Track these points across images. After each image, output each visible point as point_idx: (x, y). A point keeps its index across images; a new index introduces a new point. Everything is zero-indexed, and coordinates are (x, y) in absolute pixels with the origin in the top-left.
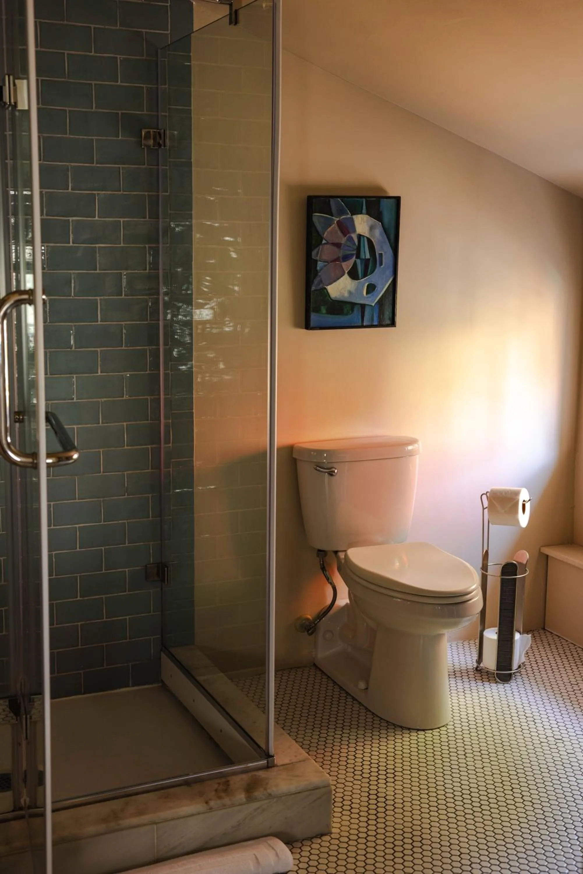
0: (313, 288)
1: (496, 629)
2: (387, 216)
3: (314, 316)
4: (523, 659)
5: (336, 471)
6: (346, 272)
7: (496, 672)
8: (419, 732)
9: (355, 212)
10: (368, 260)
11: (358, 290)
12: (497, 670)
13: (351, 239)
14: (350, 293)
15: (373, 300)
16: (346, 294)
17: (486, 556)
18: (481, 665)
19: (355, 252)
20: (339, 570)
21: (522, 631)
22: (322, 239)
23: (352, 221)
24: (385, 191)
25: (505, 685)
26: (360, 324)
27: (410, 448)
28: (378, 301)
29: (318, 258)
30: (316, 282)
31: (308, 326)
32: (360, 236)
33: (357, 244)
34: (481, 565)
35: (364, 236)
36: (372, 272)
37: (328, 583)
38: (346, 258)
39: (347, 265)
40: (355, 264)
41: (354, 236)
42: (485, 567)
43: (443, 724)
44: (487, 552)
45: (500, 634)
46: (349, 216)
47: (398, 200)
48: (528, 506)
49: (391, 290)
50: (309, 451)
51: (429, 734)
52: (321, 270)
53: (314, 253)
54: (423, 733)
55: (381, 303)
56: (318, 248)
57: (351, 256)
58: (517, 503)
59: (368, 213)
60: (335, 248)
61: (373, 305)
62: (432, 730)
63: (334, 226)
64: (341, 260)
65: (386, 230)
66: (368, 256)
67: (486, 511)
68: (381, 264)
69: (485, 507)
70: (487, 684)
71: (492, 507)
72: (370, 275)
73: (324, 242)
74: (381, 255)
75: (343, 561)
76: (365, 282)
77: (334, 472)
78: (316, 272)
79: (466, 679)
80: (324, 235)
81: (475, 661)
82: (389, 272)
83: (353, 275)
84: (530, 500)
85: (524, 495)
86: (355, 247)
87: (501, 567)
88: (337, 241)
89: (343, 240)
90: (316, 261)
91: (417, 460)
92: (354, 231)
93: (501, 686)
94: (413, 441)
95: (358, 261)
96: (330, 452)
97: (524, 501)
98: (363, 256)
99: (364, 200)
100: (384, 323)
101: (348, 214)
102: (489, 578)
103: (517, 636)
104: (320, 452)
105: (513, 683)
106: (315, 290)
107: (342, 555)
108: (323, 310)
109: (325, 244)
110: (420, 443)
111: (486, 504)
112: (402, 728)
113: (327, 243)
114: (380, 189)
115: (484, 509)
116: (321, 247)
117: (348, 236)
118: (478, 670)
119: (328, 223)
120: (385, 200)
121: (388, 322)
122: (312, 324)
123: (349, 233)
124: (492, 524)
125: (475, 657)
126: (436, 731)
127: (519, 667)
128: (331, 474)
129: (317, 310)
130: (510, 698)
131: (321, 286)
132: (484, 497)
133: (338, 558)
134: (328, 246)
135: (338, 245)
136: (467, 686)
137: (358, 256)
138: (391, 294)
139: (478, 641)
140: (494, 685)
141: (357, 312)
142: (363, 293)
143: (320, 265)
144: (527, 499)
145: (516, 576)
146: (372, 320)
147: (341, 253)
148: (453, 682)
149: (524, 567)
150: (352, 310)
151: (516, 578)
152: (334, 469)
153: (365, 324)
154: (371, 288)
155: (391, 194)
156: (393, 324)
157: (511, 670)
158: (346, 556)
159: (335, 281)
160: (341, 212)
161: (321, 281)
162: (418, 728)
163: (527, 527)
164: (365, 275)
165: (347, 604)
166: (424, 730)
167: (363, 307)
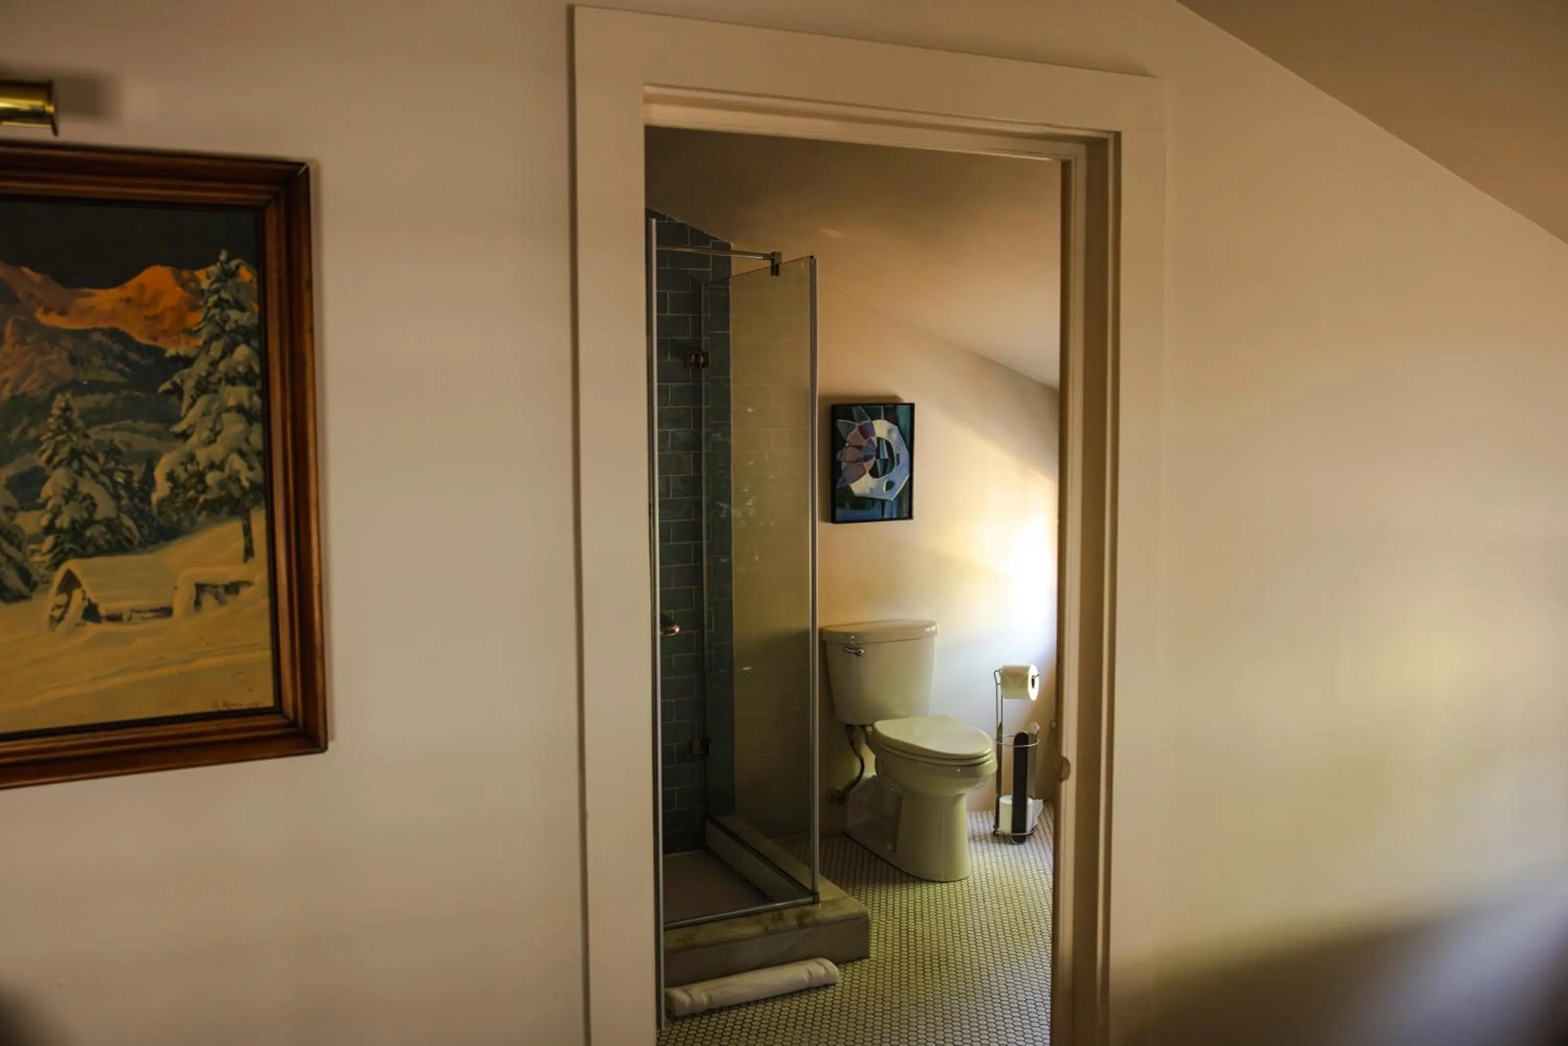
0: (838, 486)
1: (1011, 796)
2: (903, 420)
3: (839, 512)
4: (1036, 823)
5: (863, 651)
6: (868, 471)
7: (1011, 834)
8: (943, 884)
9: (875, 417)
10: (887, 460)
11: (879, 487)
12: (1013, 831)
13: (871, 442)
14: (871, 490)
15: (891, 496)
16: (868, 491)
17: (1000, 729)
18: (999, 829)
19: (875, 453)
20: (867, 743)
21: (1034, 797)
22: (845, 442)
23: (873, 426)
24: (900, 399)
25: (1020, 846)
26: (880, 517)
27: (928, 630)
28: (897, 497)
29: (842, 460)
30: (841, 480)
31: (834, 520)
32: (879, 439)
33: (876, 445)
34: (995, 737)
35: (882, 439)
36: (891, 470)
37: (855, 755)
38: (867, 459)
39: (868, 465)
40: (875, 464)
41: (874, 439)
42: (999, 739)
43: (964, 877)
44: (1001, 724)
45: (1014, 800)
46: (869, 422)
47: (912, 406)
48: (1037, 681)
49: (908, 486)
50: (840, 633)
51: (951, 885)
52: (844, 470)
53: (838, 455)
54: (946, 884)
55: (899, 497)
56: (841, 452)
57: (872, 456)
58: (1027, 678)
59: (886, 418)
60: (857, 451)
61: (892, 499)
62: (954, 881)
63: (856, 430)
64: (863, 460)
65: (902, 433)
66: (886, 456)
67: (999, 686)
68: (899, 463)
69: (998, 682)
70: (1003, 846)
71: (1004, 683)
72: (889, 472)
73: (847, 445)
74: (898, 455)
75: (870, 734)
76: (884, 480)
77: (861, 652)
78: (840, 472)
79: (984, 842)
80: (847, 438)
81: (992, 827)
82: (906, 470)
83: (874, 473)
84: (1038, 675)
85: (1033, 671)
86: (875, 449)
87: (1013, 739)
88: (858, 444)
89: (864, 443)
90: (840, 463)
91: (937, 640)
92: (874, 434)
93: (1016, 847)
94: (932, 624)
95: (878, 461)
96: (857, 635)
97: (1033, 676)
98: (882, 457)
99: (882, 407)
100: (902, 516)
101: (867, 419)
102: (1004, 748)
103: (1030, 801)
104: (848, 635)
105: (1027, 844)
106: (840, 489)
107: (869, 729)
108: (848, 505)
109: (848, 447)
110: (938, 625)
111: (999, 680)
112: (928, 881)
113: (850, 446)
114: (895, 397)
115: (997, 685)
116: (844, 449)
117: (868, 439)
118: (995, 834)
119: (850, 429)
120: (901, 406)
121: (906, 515)
122: (838, 518)
123: (868, 437)
124: (1006, 698)
125: (993, 823)
126: (957, 884)
127: (1033, 829)
128: (858, 654)
129: (842, 506)
130: (1024, 855)
131: (845, 484)
132: (997, 673)
133: (866, 733)
134: (850, 448)
135: (860, 447)
136: (985, 847)
137: (878, 457)
138: (908, 490)
139: (994, 811)
140: (1010, 847)
141: (878, 506)
142: (882, 490)
143: (844, 465)
144: (1036, 674)
145: (1028, 744)
146: (892, 514)
147: (862, 455)
148: (972, 844)
149: (1035, 737)
150: (874, 505)
151: (1027, 748)
152: (860, 650)
153: (886, 516)
154: (890, 485)
155: (906, 401)
156: (910, 516)
157: (1025, 831)
158: (874, 728)
159: (857, 479)
160: (862, 418)
161: (845, 480)
162: (942, 880)
163: (1037, 699)
164: (884, 473)
165: (874, 777)
166: (947, 882)
167: (883, 502)
